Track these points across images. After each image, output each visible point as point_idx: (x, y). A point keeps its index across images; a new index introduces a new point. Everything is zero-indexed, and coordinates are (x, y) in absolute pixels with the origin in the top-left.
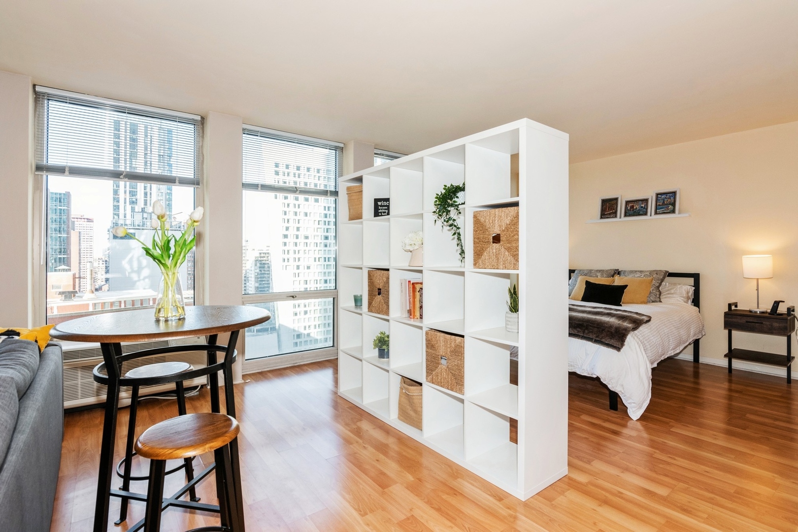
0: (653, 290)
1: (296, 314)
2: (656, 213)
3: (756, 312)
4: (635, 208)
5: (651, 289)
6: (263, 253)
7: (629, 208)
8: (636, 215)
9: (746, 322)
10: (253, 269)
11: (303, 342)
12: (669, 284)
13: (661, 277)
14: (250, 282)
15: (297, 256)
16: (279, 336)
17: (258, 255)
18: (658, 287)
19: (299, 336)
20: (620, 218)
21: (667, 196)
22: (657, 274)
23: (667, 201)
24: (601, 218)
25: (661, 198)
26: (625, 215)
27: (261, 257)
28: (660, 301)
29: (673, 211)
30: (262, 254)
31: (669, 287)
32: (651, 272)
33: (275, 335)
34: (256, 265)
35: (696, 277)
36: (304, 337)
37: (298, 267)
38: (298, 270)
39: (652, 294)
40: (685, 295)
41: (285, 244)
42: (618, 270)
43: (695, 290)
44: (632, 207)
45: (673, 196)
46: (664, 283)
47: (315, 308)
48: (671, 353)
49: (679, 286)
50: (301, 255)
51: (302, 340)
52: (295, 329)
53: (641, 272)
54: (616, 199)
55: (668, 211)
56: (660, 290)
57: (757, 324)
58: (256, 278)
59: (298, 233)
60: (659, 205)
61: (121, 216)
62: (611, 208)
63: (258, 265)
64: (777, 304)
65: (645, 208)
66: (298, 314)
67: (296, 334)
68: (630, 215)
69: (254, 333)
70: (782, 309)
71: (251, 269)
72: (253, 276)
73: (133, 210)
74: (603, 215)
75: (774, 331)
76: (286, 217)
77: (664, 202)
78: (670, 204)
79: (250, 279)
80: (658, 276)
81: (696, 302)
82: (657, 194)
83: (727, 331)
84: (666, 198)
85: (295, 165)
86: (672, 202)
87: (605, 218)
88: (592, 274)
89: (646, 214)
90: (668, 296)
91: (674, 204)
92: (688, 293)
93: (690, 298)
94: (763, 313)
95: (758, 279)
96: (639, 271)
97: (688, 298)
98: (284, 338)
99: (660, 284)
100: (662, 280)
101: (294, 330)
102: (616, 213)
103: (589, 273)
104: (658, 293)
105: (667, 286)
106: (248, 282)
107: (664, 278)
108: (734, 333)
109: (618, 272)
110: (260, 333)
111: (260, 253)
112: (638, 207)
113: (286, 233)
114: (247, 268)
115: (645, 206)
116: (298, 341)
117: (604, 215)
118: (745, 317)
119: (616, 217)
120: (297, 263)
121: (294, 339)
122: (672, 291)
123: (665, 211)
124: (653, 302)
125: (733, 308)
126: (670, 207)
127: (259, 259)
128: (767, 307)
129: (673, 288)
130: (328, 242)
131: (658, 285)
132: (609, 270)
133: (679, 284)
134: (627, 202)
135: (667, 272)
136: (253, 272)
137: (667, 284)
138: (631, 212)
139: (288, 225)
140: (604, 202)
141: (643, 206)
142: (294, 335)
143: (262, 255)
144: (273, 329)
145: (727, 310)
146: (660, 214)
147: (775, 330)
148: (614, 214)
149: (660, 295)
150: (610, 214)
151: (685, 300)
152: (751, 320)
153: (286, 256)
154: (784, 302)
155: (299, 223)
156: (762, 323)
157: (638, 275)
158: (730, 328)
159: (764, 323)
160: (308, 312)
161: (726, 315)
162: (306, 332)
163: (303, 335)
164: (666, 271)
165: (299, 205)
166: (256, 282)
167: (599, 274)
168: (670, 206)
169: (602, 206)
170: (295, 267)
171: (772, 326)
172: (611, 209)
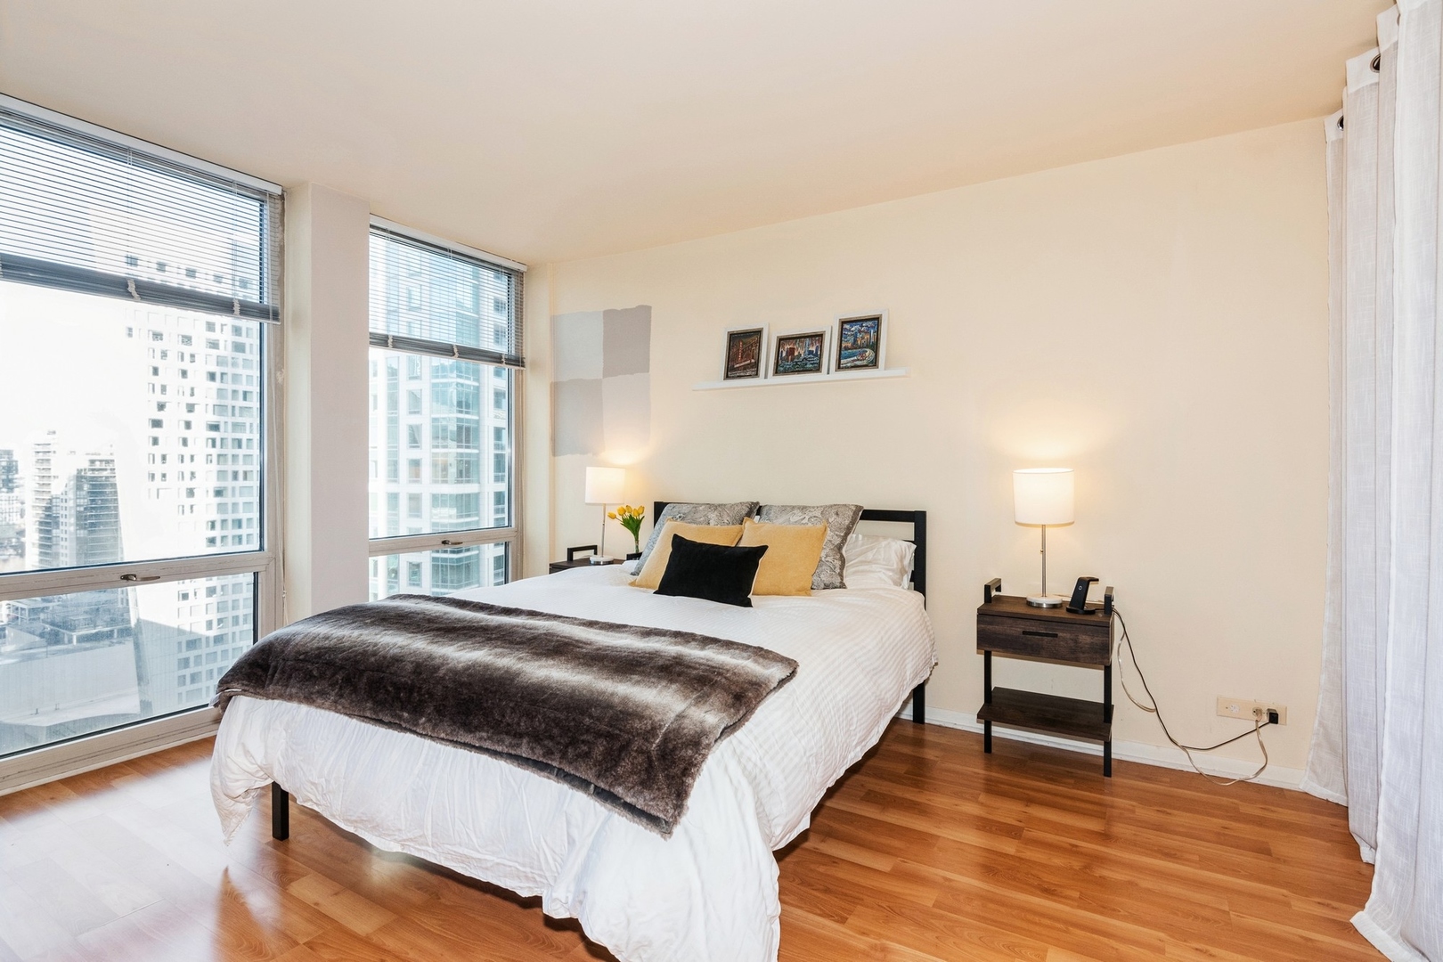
0: (827, 556)
1: (185, 596)
2: (839, 367)
3: (1039, 606)
4: (796, 354)
5: (823, 554)
6: (101, 461)
7: (784, 354)
8: (799, 372)
9: (1024, 633)
10: (71, 495)
11: (204, 657)
12: (864, 536)
13: (847, 522)
14: (61, 527)
15: (187, 467)
16: (137, 646)
17: (86, 465)
18: (839, 548)
19: (193, 643)
20: (766, 377)
21: (862, 326)
22: (837, 514)
23: (863, 338)
24: (727, 377)
25: (850, 330)
26: (777, 372)
27: (93, 470)
28: (843, 586)
29: (874, 363)
30: (98, 463)
31: (863, 545)
32: (825, 510)
33: (129, 645)
34: (79, 488)
35: (918, 519)
36: (208, 645)
37: (191, 493)
38: (190, 499)
39: (824, 567)
40: (895, 565)
41: (155, 441)
42: (758, 503)
43: (916, 551)
44: (791, 351)
45: (873, 327)
46: (852, 537)
48: (855, 756)
49: (884, 543)
51: (203, 651)
52: (182, 627)
53: (803, 509)
54: (758, 333)
55: (865, 362)
56: (842, 556)
57: (1046, 639)
58: (80, 517)
59: (189, 417)
60: (846, 348)
62: (746, 355)
63: (86, 487)
64: (1083, 584)
65: (816, 355)
66: (191, 595)
67: (184, 639)
68: (786, 372)
69: (70, 646)
70: (1095, 596)
71: (64, 497)
74: (731, 371)
75: (1081, 655)
76: (158, 381)
77: (855, 341)
78: (867, 346)
79: (61, 520)
80: (839, 520)
81: (919, 580)
82: (843, 323)
83: (982, 657)
84: (860, 332)
85: (184, 267)
86: (872, 340)
87: (733, 378)
88: (697, 516)
89: (818, 369)
90: (861, 568)
91: (875, 347)
92: (902, 559)
93: (906, 572)
94: (1054, 606)
95: (1044, 526)
96: (799, 508)
97: (902, 572)
98: (150, 649)
99: (844, 539)
100: (849, 530)
101: (180, 632)
102: (756, 365)
103: (692, 512)
104: (838, 563)
105: (860, 542)
106: (58, 528)
107: (853, 522)
108: (995, 660)
109: (756, 510)
110: (88, 645)
111: (93, 462)
112: (802, 352)
113: (158, 415)
114: (54, 493)
115: (817, 350)
116: (192, 654)
117: (734, 369)
118: (1020, 621)
119: (757, 375)
120: (188, 483)
121: (179, 649)
122: (870, 556)
123: (858, 363)
124: (827, 587)
125: (994, 593)
126: (869, 352)
127: (89, 474)
128: (1061, 592)
129: (872, 549)
131: (838, 541)
132: (737, 505)
133: (885, 538)
134: (782, 341)
135: (859, 508)
136: (71, 503)
137: (860, 536)
138: (789, 364)
139: (162, 399)
140: (734, 338)
141: (814, 349)
142: (180, 643)
143: (98, 465)
144: (126, 632)
145: (982, 602)
146: (847, 368)
147: (1083, 653)
148: (753, 369)
149: (842, 567)
150: (745, 368)
151: (896, 577)
152: (1033, 629)
153: (158, 469)
154: (1097, 580)
155: (192, 394)
156: (1056, 636)
157: (797, 516)
158: (988, 649)
159: (1060, 634)
161: (982, 615)
163: (204, 641)
164: (857, 506)
165: (192, 356)
166: (80, 526)
167: (713, 516)
168: (868, 350)
169: (730, 348)
170: (184, 493)
171: (1076, 641)
172: (748, 357)
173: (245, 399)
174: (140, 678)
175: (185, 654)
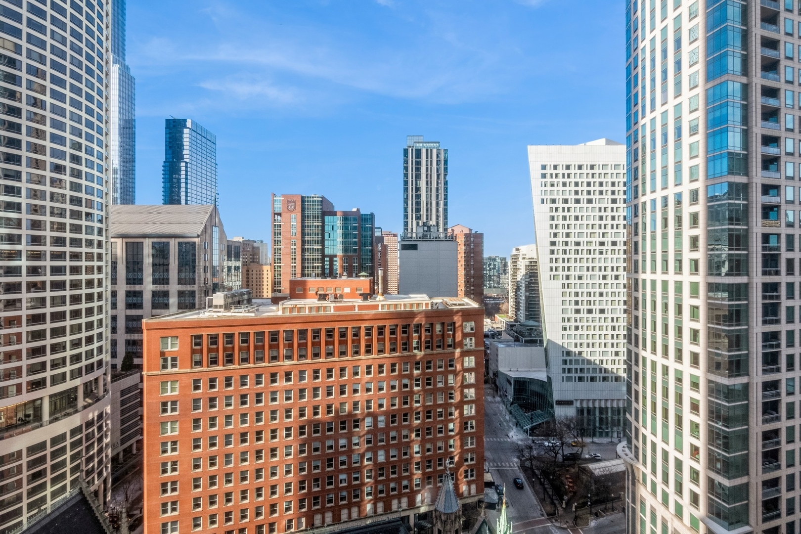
6: (533, 262)
10: (524, 279)
15: (566, 265)
16: (546, 351)
17: (528, 264)
19: (568, 353)
27: (531, 266)
33: (542, 349)
36: (575, 356)
37: (568, 277)
38: (567, 281)
41: (553, 252)
47: (588, 324)
50: (572, 264)
51: (573, 358)
59: (567, 239)
61: (409, 230)
63: (529, 274)
67: (565, 351)
71: (522, 280)
72: (524, 285)
73: (418, 224)
76: (554, 223)
79: (521, 289)
85: (565, 165)
98: (551, 353)
101: (563, 346)
110: (528, 344)
111: (531, 262)
113: (554, 239)
114: (519, 279)
116: (568, 358)
120: (567, 273)
121: (563, 356)
127: (529, 268)
130: (604, 248)
136: (524, 282)
139: (556, 231)
142: (563, 352)
143: (532, 264)
144: (540, 342)
153: (554, 265)
155: (568, 228)
160: (580, 328)
162: (577, 350)
163: (573, 353)
165: (569, 209)
170: (565, 277)
173: (592, 228)
174: (547, 365)
175: (565, 358)
